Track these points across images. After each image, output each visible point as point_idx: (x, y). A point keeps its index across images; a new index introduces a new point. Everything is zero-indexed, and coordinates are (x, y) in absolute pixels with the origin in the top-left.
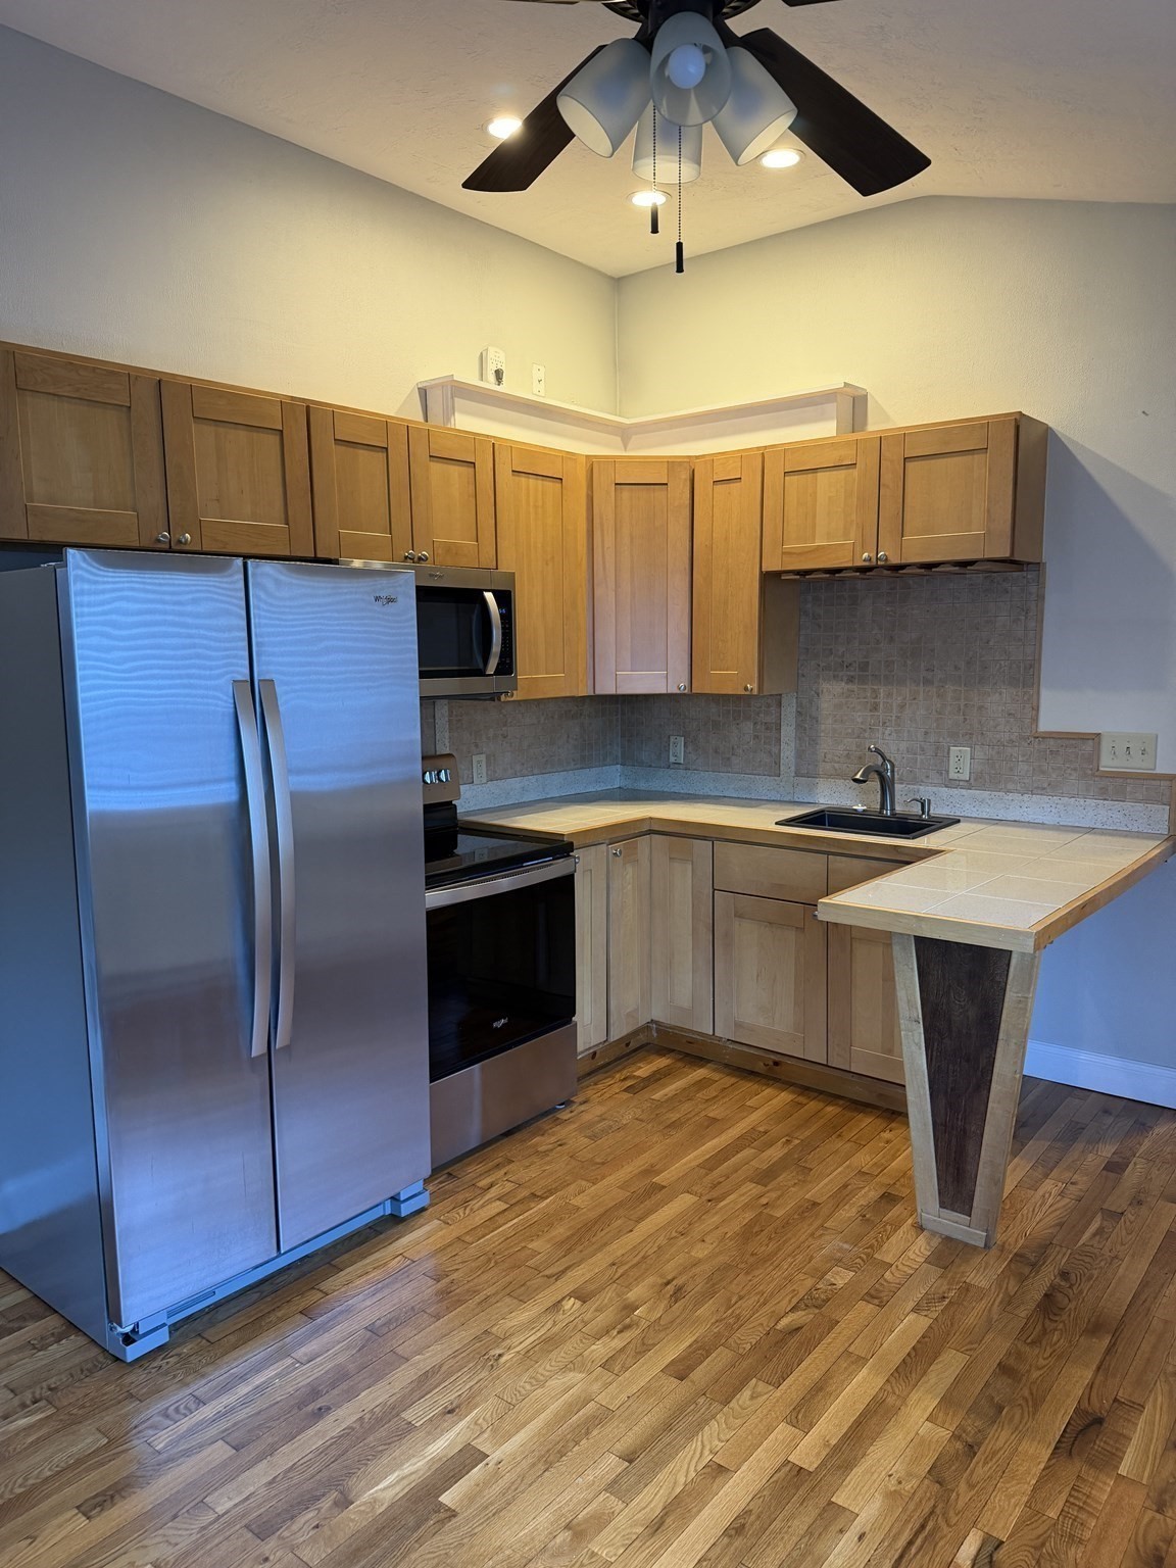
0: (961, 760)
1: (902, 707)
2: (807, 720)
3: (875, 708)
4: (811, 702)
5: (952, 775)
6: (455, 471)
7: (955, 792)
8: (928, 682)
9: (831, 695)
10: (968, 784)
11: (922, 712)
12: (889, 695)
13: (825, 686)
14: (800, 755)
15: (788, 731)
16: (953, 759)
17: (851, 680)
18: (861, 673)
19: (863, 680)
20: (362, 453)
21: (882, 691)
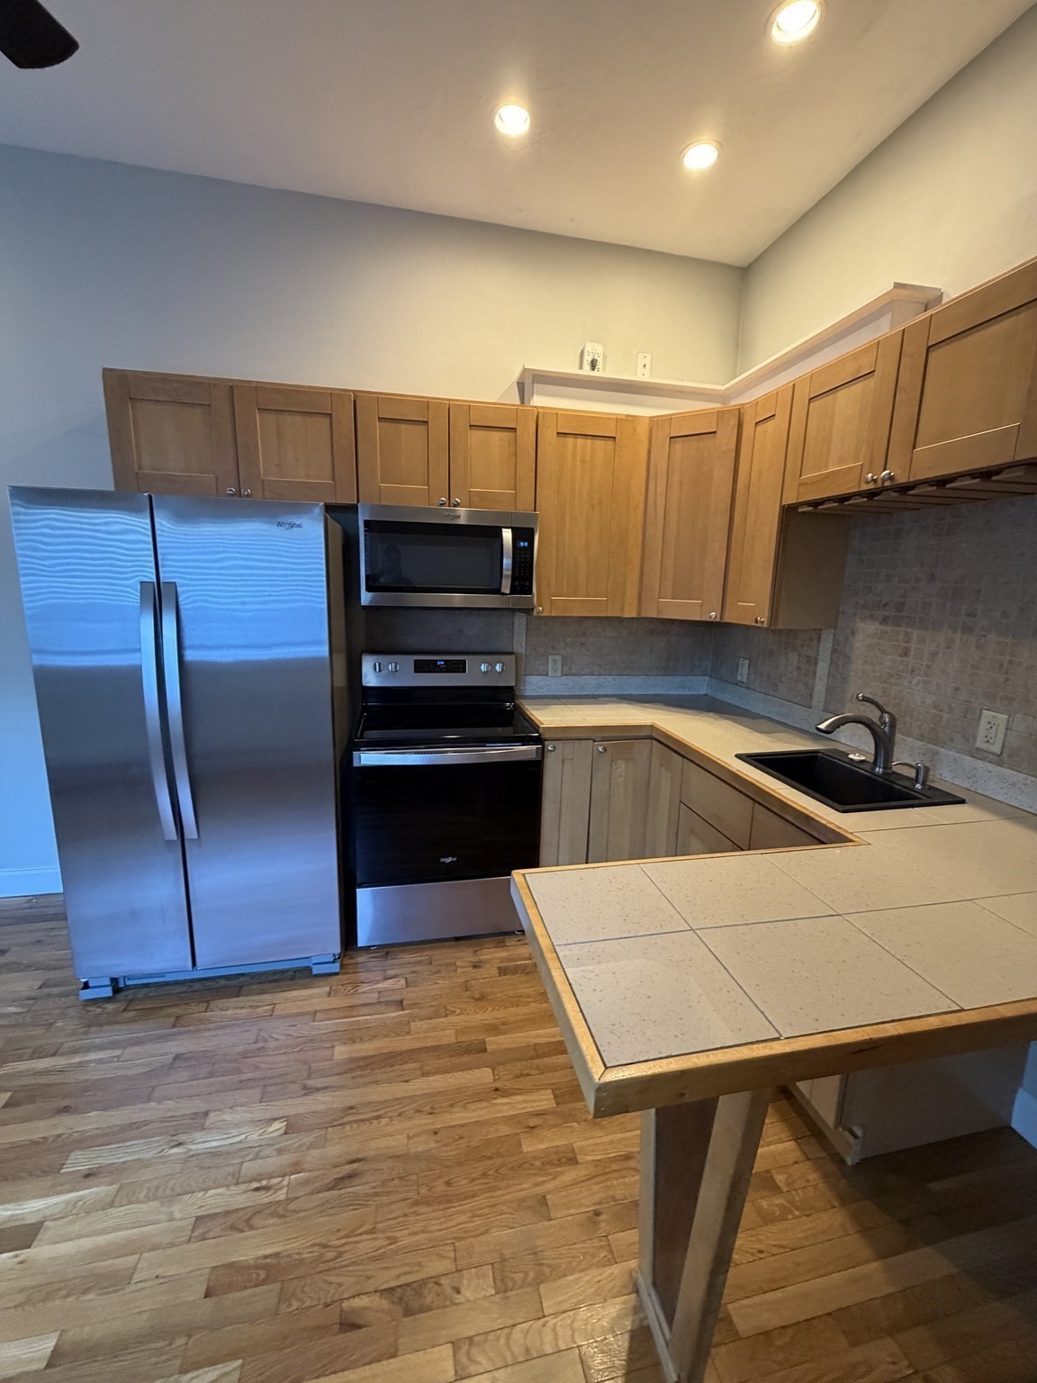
0: (993, 726)
1: (934, 655)
2: (840, 656)
3: (906, 653)
4: (846, 640)
5: (980, 744)
6: (495, 436)
7: (980, 764)
8: (967, 629)
9: (866, 633)
10: (999, 759)
11: (956, 664)
12: (922, 641)
13: (861, 625)
14: (829, 690)
15: (823, 667)
16: (983, 724)
17: (885, 621)
18: (895, 614)
19: (897, 622)
20: (404, 427)
21: (915, 634)
